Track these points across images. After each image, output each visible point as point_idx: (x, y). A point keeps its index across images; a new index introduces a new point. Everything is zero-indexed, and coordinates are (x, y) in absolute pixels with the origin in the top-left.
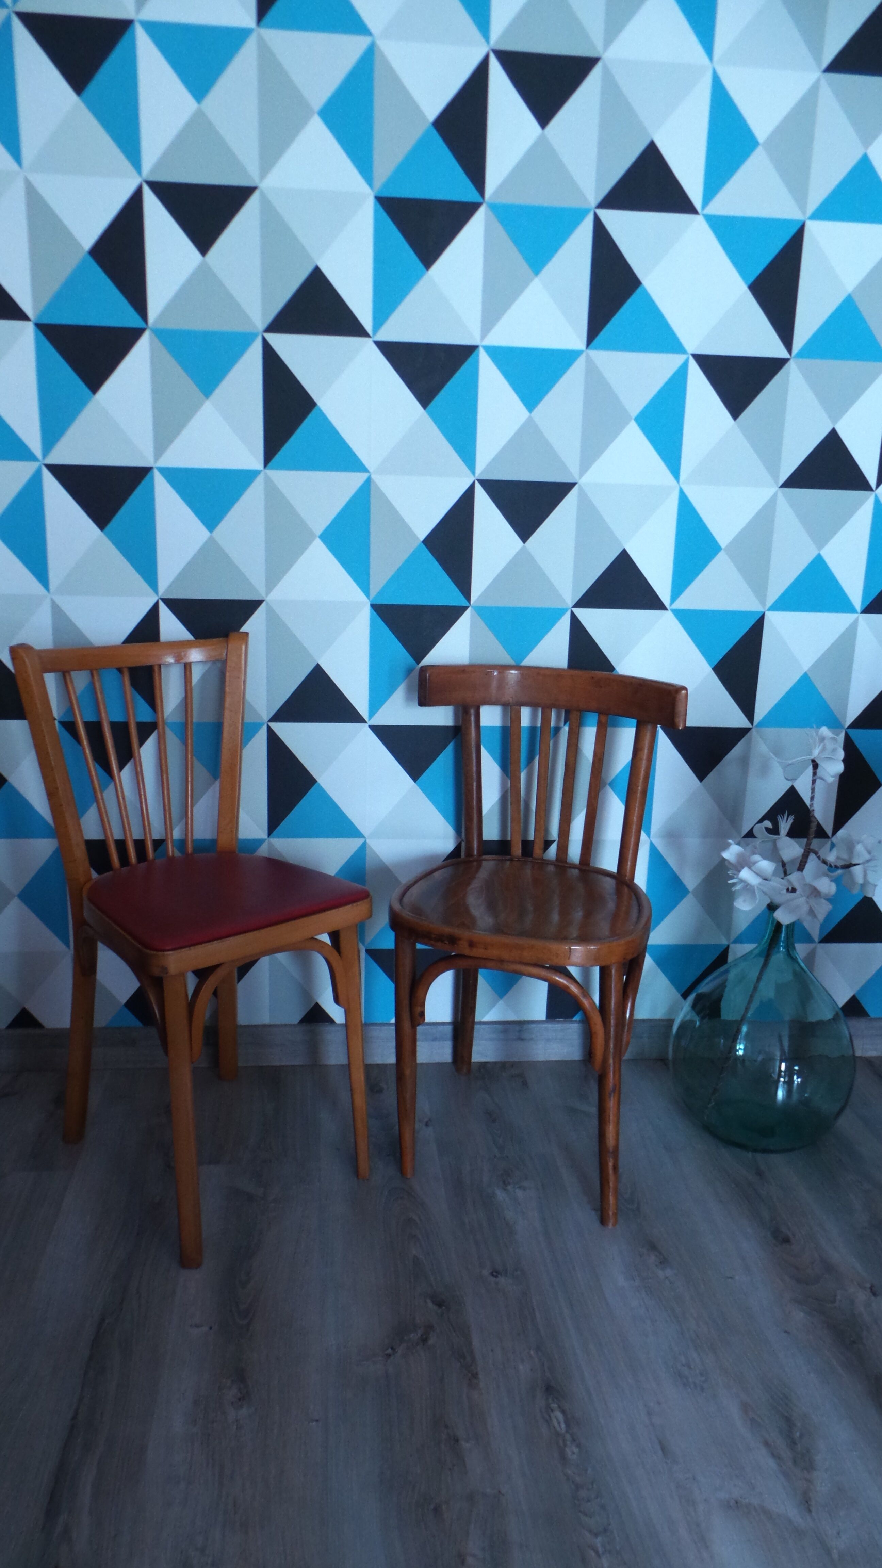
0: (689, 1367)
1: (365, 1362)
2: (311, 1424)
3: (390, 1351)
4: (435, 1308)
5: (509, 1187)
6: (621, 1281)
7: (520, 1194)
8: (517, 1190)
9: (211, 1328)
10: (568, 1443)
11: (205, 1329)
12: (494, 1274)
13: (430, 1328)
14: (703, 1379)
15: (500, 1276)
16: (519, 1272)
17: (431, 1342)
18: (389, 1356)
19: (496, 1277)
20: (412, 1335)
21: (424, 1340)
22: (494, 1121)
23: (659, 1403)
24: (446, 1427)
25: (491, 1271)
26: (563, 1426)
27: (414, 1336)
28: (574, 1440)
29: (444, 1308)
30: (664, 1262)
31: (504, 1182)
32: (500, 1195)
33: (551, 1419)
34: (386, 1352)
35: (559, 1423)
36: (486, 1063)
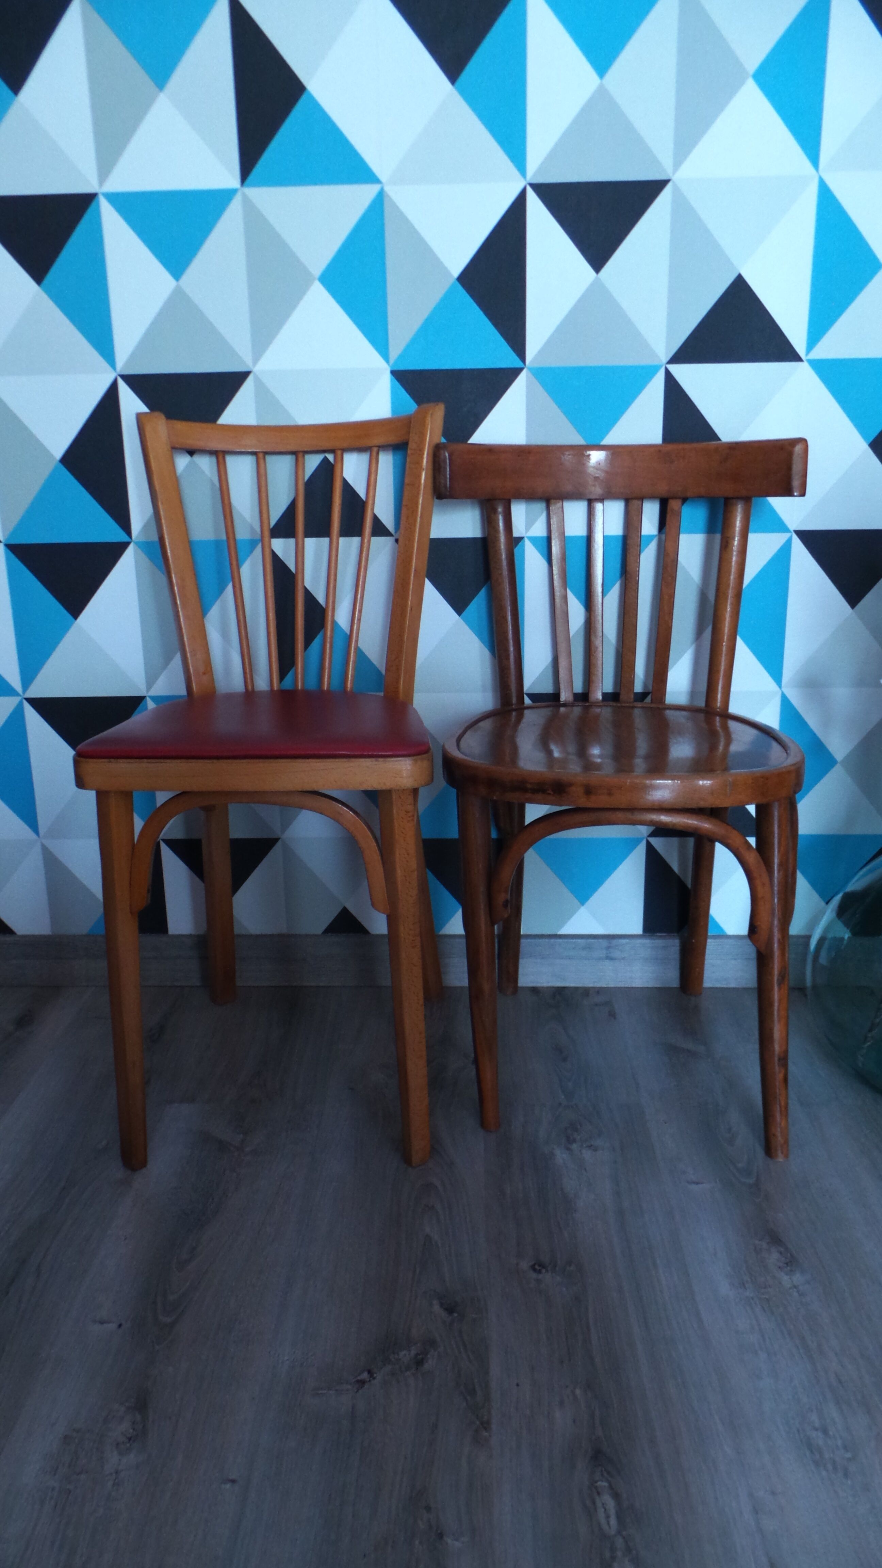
0: (825, 1432)
1: (325, 1391)
2: (223, 1486)
3: (365, 1376)
4: (443, 1314)
5: (574, 1146)
6: (725, 1288)
7: (587, 1154)
8: (584, 1151)
9: (120, 1326)
10: (619, 1554)
11: (113, 1326)
12: (537, 1267)
13: (431, 1343)
14: (849, 1455)
15: (544, 1271)
16: (573, 1268)
17: (427, 1366)
18: (363, 1382)
19: (540, 1272)
20: (402, 1353)
21: (419, 1362)
22: (565, 1060)
23: (773, 1493)
24: (428, 1509)
25: (533, 1263)
26: (613, 1521)
27: (406, 1356)
28: (628, 1550)
29: (456, 1315)
30: (791, 1263)
31: (568, 1138)
32: (560, 1156)
33: (596, 1509)
34: (359, 1378)
35: (608, 1517)
36: (564, 988)
